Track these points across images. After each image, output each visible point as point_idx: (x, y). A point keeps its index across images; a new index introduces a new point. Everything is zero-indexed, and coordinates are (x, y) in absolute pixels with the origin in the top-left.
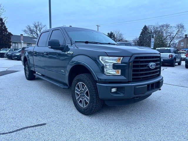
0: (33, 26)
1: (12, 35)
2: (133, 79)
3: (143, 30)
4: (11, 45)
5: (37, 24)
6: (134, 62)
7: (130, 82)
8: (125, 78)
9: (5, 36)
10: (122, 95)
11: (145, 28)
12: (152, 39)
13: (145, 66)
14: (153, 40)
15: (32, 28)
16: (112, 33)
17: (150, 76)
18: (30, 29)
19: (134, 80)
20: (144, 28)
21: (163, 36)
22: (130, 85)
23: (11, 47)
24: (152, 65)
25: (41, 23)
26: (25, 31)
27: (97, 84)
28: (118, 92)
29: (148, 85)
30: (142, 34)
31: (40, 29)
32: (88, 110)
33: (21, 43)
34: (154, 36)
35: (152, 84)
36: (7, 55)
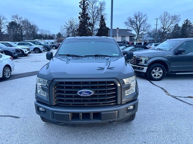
5: (137, 15)
9: (103, 31)
18: (131, 20)
25: (142, 13)
26: (126, 23)
31: (140, 19)
33: (116, 36)
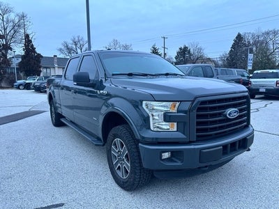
0: (71, 42)
1: (42, 57)
2: (198, 136)
3: (235, 41)
4: (41, 71)
5: (77, 40)
6: (199, 109)
7: (194, 142)
8: (185, 137)
9: (32, 58)
10: (179, 164)
11: (239, 37)
12: (249, 55)
13: (220, 114)
14: (251, 56)
15: (70, 46)
16: (186, 48)
17: (230, 131)
18: (67, 46)
19: (199, 139)
20: (237, 38)
21: (268, 49)
22: (192, 147)
23: (42, 75)
24: (232, 112)
25: (82, 38)
26: (60, 50)
27: (140, 144)
28: (173, 159)
29: (225, 146)
30: (233, 47)
32: (128, 183)
33: (54, 68)
34: (254, 49)
35: (233, 144)
36: (34, 86)
